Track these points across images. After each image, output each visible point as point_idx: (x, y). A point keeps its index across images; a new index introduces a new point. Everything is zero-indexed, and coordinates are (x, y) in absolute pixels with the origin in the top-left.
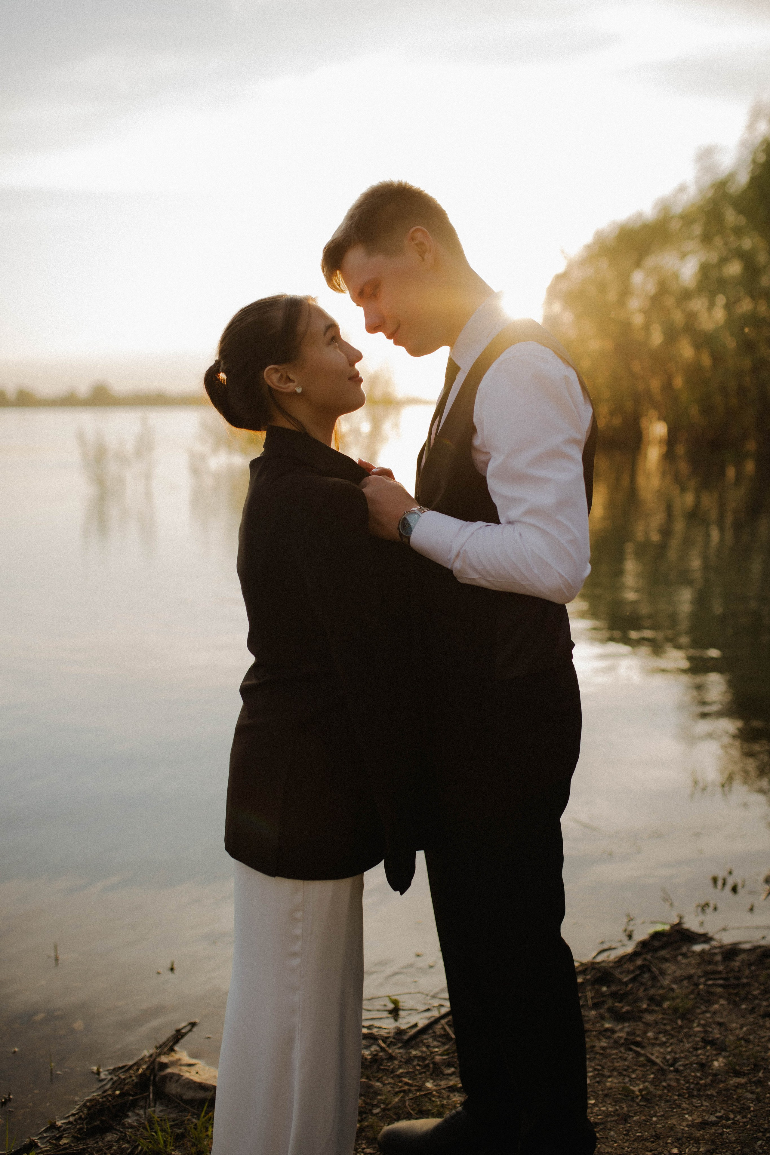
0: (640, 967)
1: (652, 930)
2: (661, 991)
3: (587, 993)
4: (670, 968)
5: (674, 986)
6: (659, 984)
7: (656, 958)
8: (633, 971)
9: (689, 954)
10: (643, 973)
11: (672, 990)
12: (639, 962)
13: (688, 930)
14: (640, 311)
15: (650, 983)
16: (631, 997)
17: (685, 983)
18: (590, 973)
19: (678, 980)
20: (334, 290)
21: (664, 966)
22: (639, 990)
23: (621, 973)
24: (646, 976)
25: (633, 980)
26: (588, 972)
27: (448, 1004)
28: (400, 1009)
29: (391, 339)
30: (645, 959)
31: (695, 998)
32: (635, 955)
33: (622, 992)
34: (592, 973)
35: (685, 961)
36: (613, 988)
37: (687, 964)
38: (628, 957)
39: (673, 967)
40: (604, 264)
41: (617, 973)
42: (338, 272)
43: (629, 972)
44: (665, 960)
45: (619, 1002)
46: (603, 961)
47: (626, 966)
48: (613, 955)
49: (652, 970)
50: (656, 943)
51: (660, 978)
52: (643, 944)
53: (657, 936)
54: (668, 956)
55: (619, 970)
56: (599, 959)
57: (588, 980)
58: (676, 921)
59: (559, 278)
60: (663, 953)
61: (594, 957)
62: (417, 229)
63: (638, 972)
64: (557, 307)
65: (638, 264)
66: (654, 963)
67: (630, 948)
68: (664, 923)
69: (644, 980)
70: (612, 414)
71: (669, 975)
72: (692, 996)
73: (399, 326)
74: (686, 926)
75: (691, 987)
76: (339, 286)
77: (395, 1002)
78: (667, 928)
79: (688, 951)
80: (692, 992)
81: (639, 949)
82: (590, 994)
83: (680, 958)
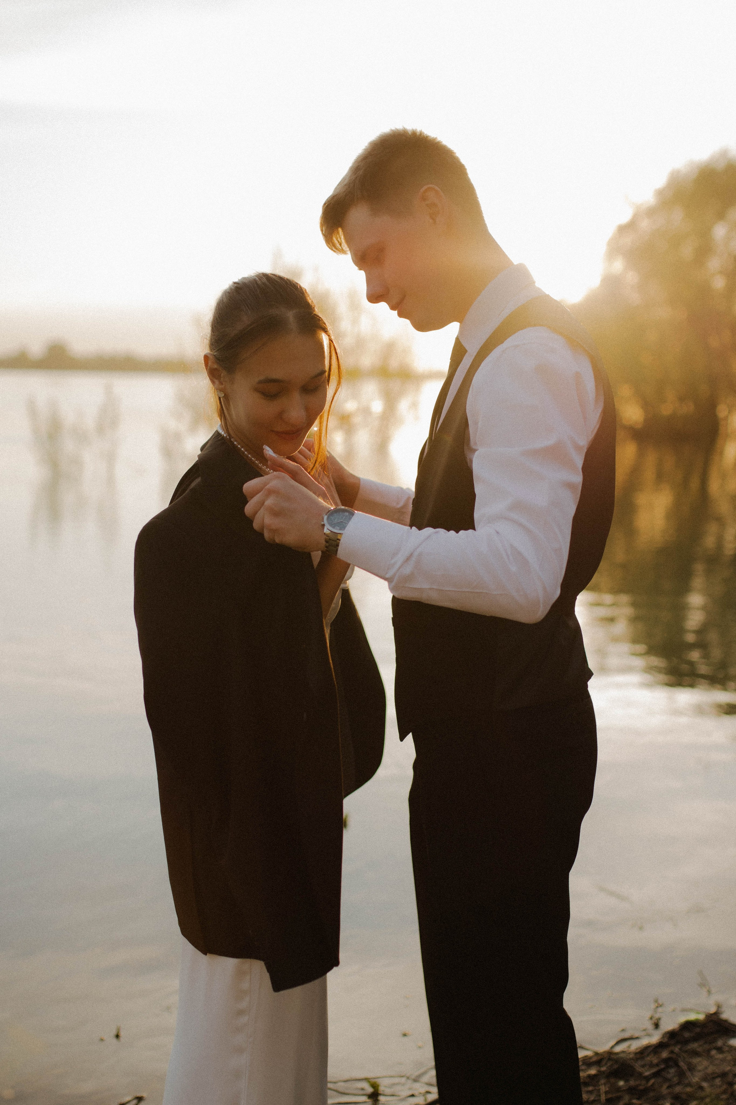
0: (666, 1061)
1: (683, 1019)
2: (688, 1089)
3: (601, 1087)
4: (702, 1064)
5: (705, 1084)
6: (686, 1082)
7: (686, 1052)
8: (657, 1065)
9: (726, 1049)
10: (668, 1067)
11: (701, 1088)
12: (665, 1055)
13: (726, 1021)
14: (721, 272)
15: (675, 1080)
16: (652, 1094)
17: (718, 1081)
18: (606, 1064)
19: (709, 1078)
20: (334, 251)
21: (694, 1061)
22: (661, 1086)
23: (643, 1066)
24: (672, 1071)
25: (656, 1075)
26: (604, 1062)
27: (435, 1090)
28: (380, 1094)
29: (395, 310)
30: (672, 1052)
31: (728, 1099)
32: (660, 1046)
33: (641, 1088)
34: (609, 1064)
35: (720, 1056)
36: (632, 1083)
37: (721, 1060)
38: (652, 1049)
39: (705, 1063)
40: (678, 216)
41: (638, 1066)
42: (340, 230)
43: (651, 1065)
44: (696, 1054)
45: (638, 1099)
46: (623, 1052)
47: (649, 1058)
48: (635, 1046)
49: (680, 1064)
50: (687, 1035)
51: (688, 1074)
52: (672, 1035)
53: (688, 1025)
54: (699, 1050)
55: (640, 1063)
56: (618, 1049)
57: (603, 1072)
58: (713, 1010)
59: (623, 229)
60: (694, 1046)
61: (613, 1047)
62: (429, 188)
63: (662, 1066)
64: (618, 266)
65: (721, 216)
66: (682, 1057)
67: (655, 1038)
68: (698, 1013)
69: (669, 1076)
70: (682, 399)
71: (700, 1071)
72: (724, 1096)
73: (405, 296)
74: (724, 1016)
75: (725, 1087)
76: (340, 245)
77: (375, 1086)
78: (701, 1017)
79: (724, 1045)
80: (724, 1092)
81: (666, 1040)
82: (603, 1089)
83: (714, 1052)
